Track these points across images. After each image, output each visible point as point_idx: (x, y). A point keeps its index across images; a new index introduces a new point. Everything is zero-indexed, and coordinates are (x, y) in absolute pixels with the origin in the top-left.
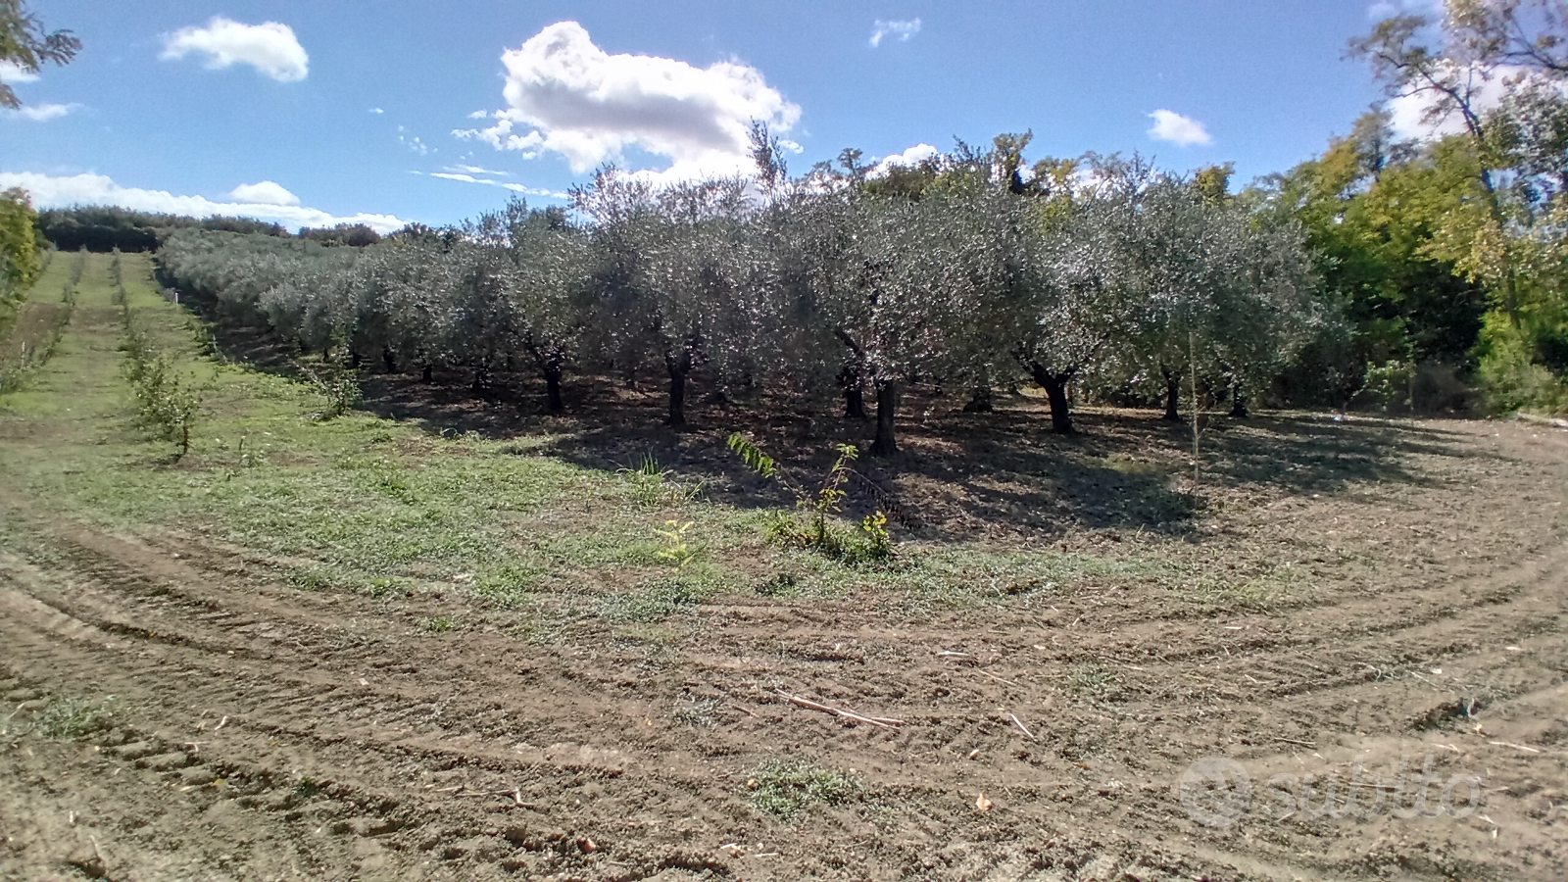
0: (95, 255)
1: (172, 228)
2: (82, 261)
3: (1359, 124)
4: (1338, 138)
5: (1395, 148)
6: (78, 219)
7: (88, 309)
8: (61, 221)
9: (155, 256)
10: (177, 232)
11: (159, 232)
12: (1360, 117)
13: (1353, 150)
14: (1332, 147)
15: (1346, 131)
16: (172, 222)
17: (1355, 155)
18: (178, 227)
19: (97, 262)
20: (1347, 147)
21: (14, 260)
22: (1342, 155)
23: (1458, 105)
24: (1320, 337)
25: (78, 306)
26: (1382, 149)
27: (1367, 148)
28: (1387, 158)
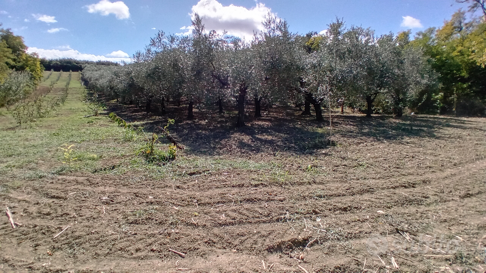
0: (65, 73)
1: (87, 64)
2: (60, 74)
3: (454, 16)
4: (447, 21)
5: (466, 24)
6: (59, 62)
7: (57, 88)
8: (55, 63)
9: (82, 73)
10: (89, 66)
11: (83, 66)
12: (454, 13)
13: (452, 25)
14: (445, 24)
15: (449, 19)
16: (87, 62)
17: (453, 27)
18: (88, 64)
19: (65, 74)
20: (449, 24)
21: (33, 73)
22: (448, 27)
23: (480, 5)
24: (427, 87)
25: (54, 87)
26: (462, 24)
27: (457, 24)
28: (464, 28)
